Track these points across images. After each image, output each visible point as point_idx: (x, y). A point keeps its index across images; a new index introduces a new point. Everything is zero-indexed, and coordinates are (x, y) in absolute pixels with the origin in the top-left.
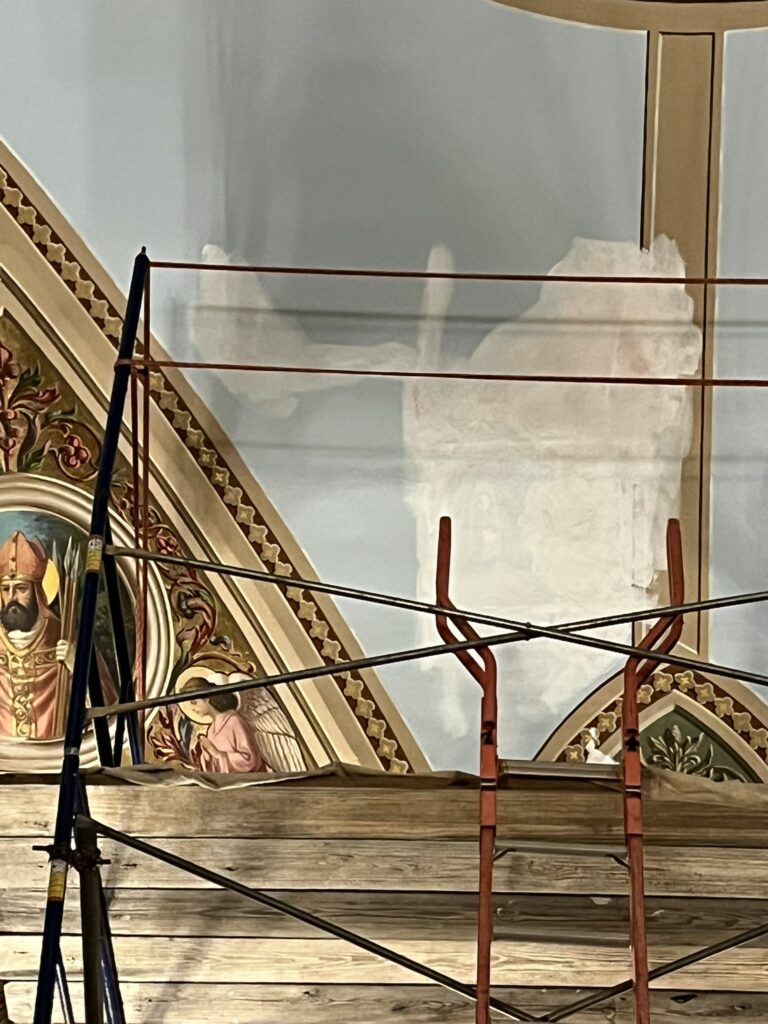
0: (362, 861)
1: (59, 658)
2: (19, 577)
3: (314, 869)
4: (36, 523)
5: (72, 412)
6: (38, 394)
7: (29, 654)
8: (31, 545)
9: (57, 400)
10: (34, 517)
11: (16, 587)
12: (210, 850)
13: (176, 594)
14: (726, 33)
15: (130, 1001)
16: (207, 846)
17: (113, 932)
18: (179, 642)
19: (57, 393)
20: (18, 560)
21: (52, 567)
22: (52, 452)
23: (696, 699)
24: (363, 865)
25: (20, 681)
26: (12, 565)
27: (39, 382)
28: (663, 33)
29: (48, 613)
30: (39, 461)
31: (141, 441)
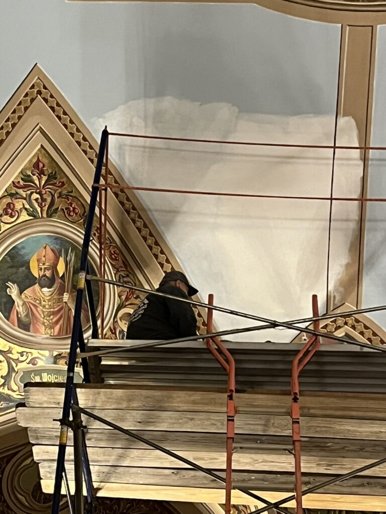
0: (199, 420)
1: (64, 301)
2: (47, 264)
3: (177, 423)
4: (55, 241)
5: (72, 192)
6: (56, 183)
7: (50, 299)
8: (52, 250)
9: (65, 186)
10: (54, 238)
11: (45, 268)
12: (131, 415)
13: (118, 275)
14: (378, 26)
15: (95, 473)
16: (130, 413)
17: (87, 445)
18: (120, 296)
19: (65, 183)
20: (46, 257)
21: (62, 260)
22: (63, 209)
23: (355, 330)
24: (199, 422)
25: (47, 310)
26: (44, 259)
27: (57, 178)
28: (349, 26)
29: (60, 281)
30: (56, 213)
31: (103, 207)
